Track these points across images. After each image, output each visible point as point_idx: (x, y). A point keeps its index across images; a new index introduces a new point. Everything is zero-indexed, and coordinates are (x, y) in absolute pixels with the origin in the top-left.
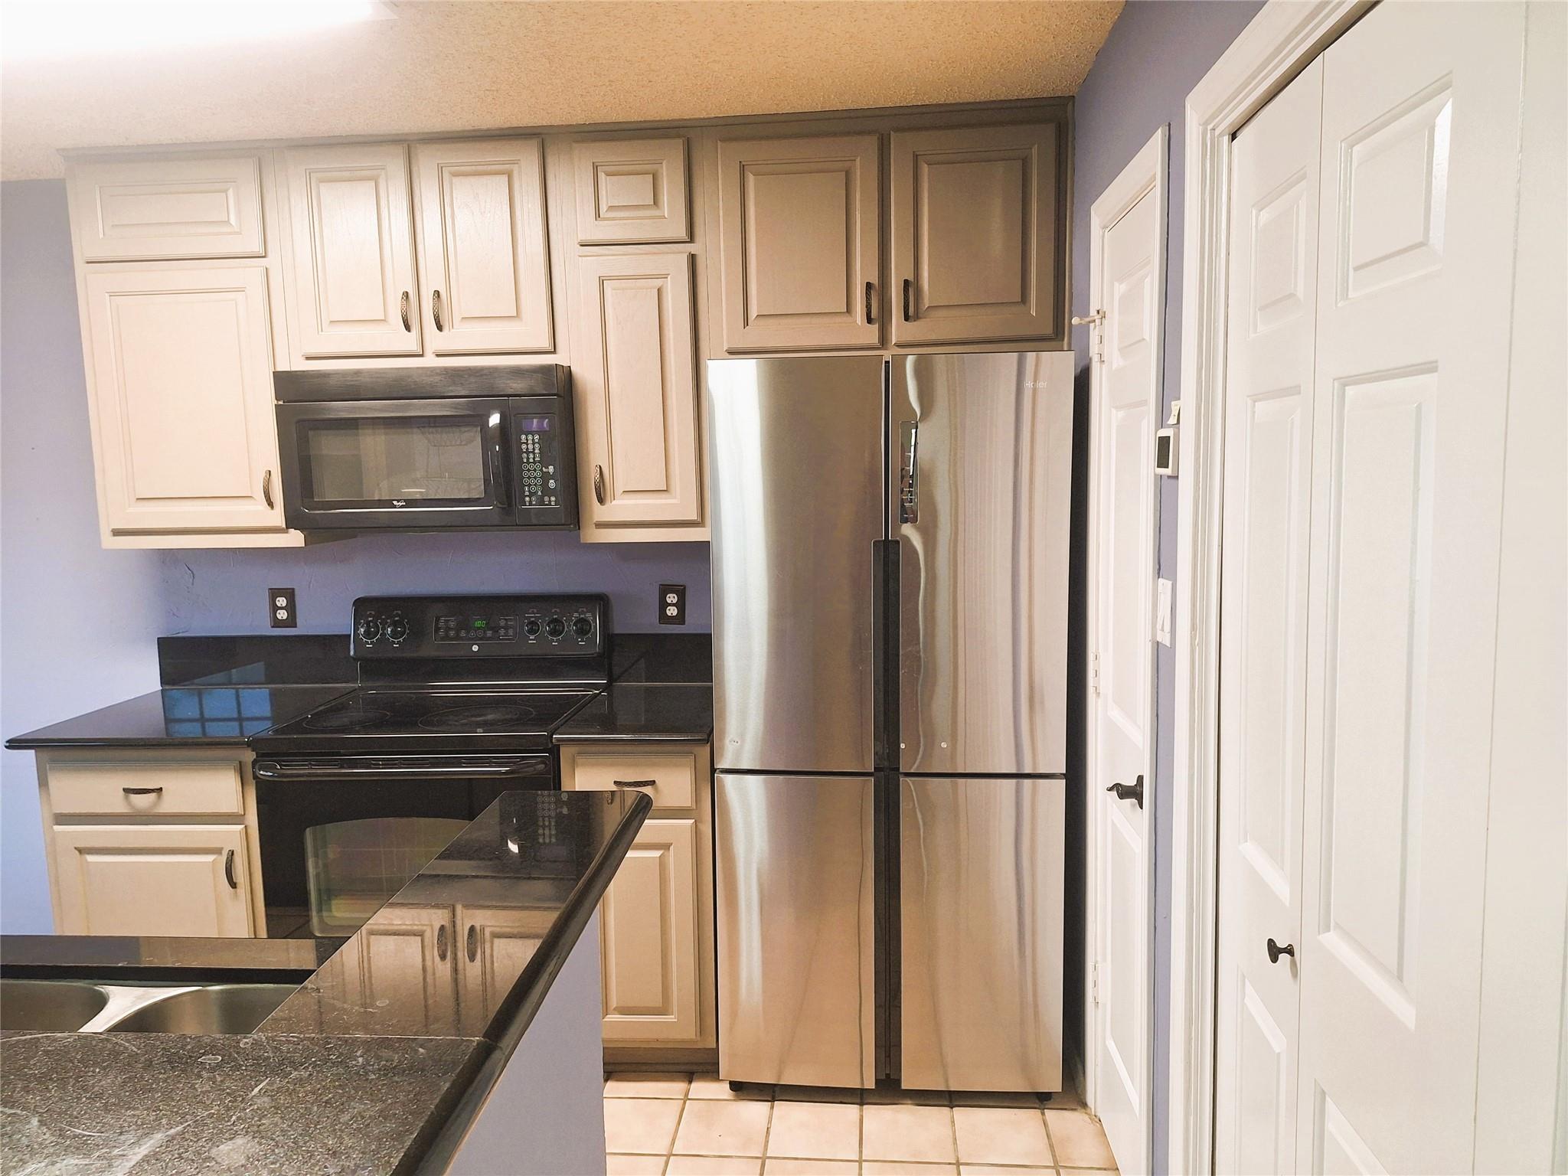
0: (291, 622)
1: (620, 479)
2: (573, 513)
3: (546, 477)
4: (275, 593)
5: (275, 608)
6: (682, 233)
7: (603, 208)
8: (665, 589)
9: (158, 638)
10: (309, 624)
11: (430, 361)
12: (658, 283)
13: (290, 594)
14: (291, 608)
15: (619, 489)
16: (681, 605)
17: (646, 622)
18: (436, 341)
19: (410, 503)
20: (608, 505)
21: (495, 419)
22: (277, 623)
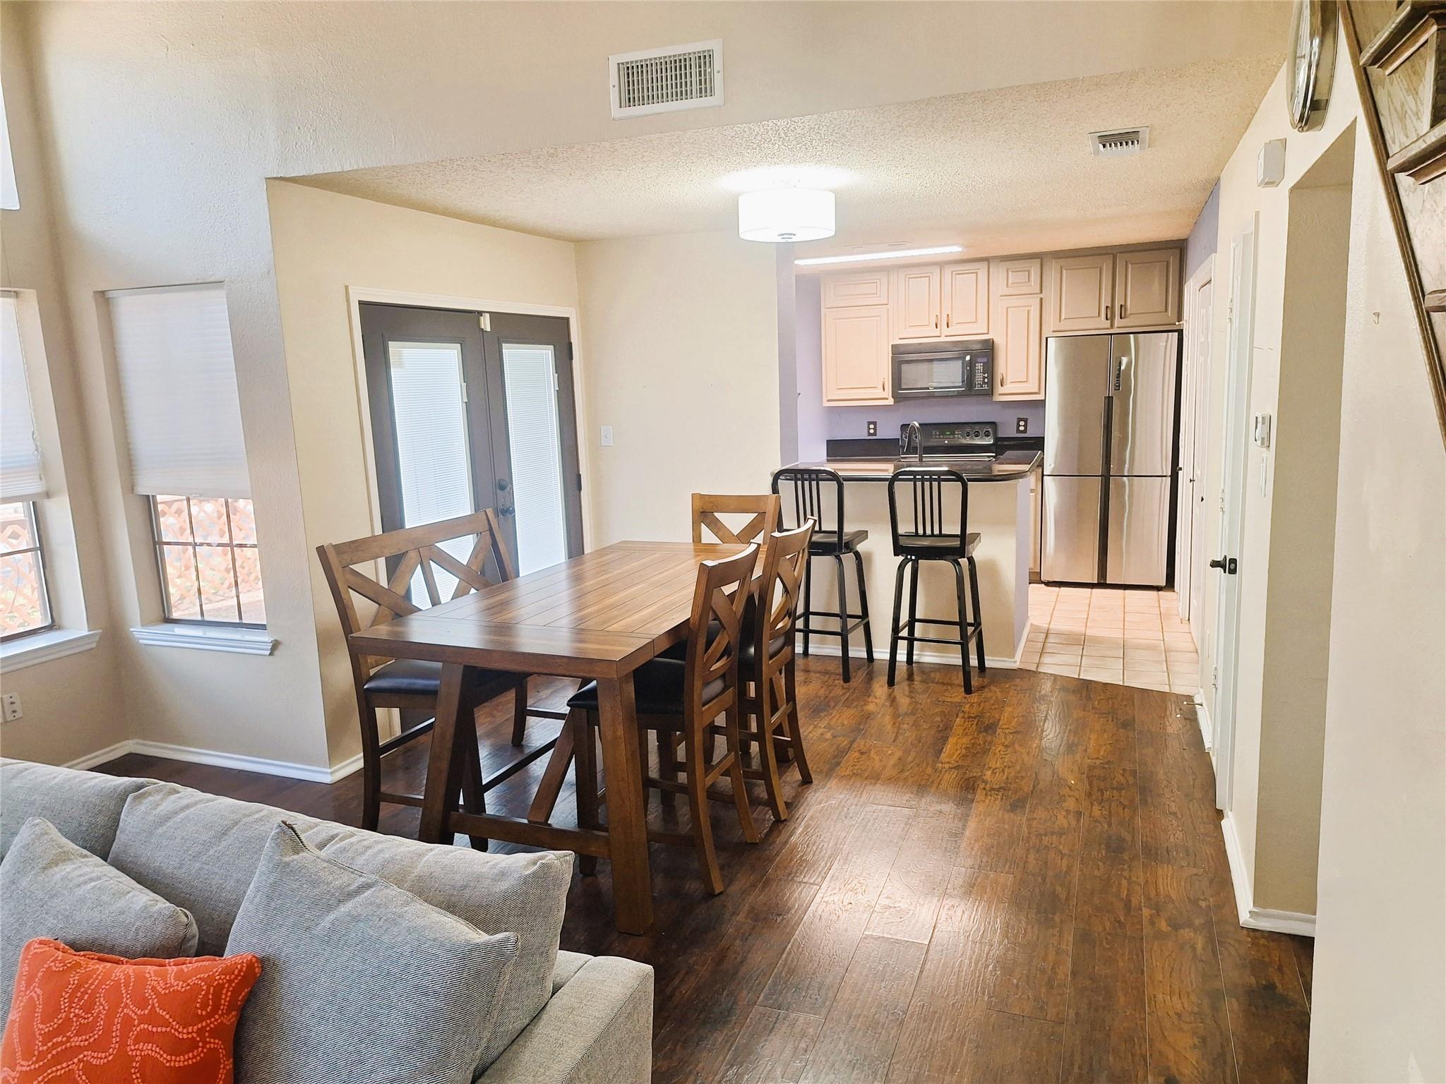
0: (875, 434)
1: (1008, 379)
2: (990, 392)
3: (984, 378)
4: (870, 423)
5: (869, 429)
6: (1038, 291)
7: (1010, 283)
8: (1020, 420)
9: (828, 440)
10: (881, 435)
11: (943, 339)
12: (1028, 308)
13: (875, 423)
14: (875, 429)
15: (1009, 382)
16: (1025, 426)
17: (1012, 433)
18: (946, 331)
19: (935, 388)
20: (1005, 387)
21: (968, 358)
22: (870, 434)
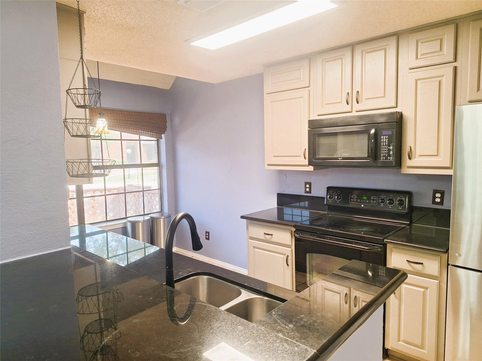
0: (310, 192)
1: (418, 151)
2: (399, 163)
3: (389, 151)
4: (306, 183)
5: (305, 188)
6: (452, 59)
7: (419, 55)
8: (435, 192)
9: (277, 193)
10: (314, 193)
11: (354, 114)
12: (440, 79)
13: (310, 184)
14: (310, 188)
15: (418, 154)
16: (442, 198)
17: (427, 203)
18: (356, 107)
19: (344, 158)
20: (413, 160)
21: (373, 131)
22: (306, 192)
